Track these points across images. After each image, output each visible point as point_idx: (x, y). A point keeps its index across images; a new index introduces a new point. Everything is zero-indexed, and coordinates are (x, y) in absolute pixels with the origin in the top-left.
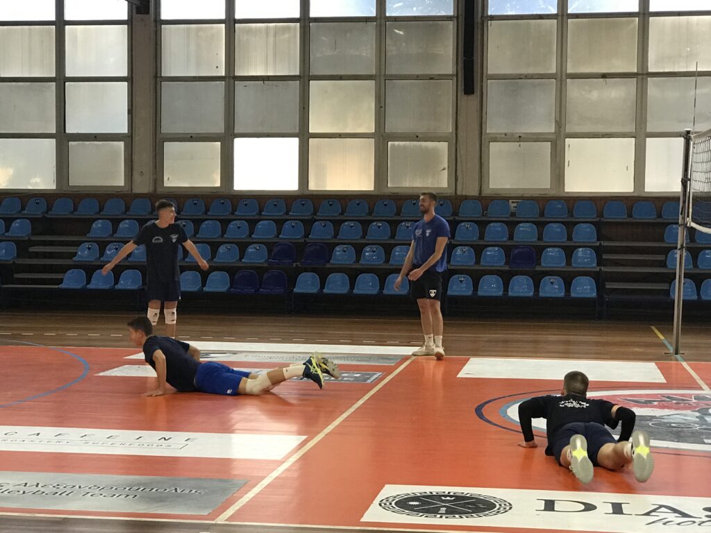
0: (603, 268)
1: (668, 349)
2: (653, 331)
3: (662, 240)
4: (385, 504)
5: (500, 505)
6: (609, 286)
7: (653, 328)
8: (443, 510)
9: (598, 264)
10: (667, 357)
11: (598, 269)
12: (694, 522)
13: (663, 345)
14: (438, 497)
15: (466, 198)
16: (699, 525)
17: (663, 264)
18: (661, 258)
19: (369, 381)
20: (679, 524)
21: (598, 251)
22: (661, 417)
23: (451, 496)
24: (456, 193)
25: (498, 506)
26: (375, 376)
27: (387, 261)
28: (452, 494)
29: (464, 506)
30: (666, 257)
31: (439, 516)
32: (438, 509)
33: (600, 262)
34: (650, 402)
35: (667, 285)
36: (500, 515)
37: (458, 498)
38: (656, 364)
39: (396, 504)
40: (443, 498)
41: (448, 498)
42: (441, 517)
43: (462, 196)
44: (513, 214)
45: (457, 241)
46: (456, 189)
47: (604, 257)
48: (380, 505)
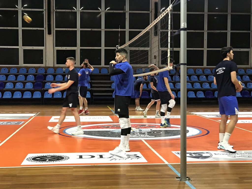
0: (92, 89)
1: (113, 112)
2: (108, 107)
3: (110, 80)
4: (29, 160)
5: (66, 158)
6: (94, 94)
7: (108, 106)
8: (48, 160)
9: (91, 88)
10: (112, 114)
11: (91, 89)
12: (124, 159)
13: (111, 111)
14: (46, 157)
15: (49, 67)
16: (125, 159)
17: (110, 87)
18: (110, 85)
19: (20, 124)
20: (119, 160)
21: (91, 83)
22: (112, 131)
23: (50, 156)
24: (46, 66)
25: (65, 158)
26: (22, 123)
27: (24, 87)
28: (50, 155)
29: (54, 158)
30: (111, 85)
31: (46, 162)
32: (46, 160)
33: (91, 87)
34: (108, 127)
35: (112, 93)
36: (65, 160)
37: (52, 156)
38: (110, 116)
39: (32, 159)
40: (47, 157)
41: (49, 157)
42: (47, 162)
43: (48, 67)
44: (64, 72)
45: (46, 81)
46: (46, 65)
47: (93, 85)
48: (27, 160)
